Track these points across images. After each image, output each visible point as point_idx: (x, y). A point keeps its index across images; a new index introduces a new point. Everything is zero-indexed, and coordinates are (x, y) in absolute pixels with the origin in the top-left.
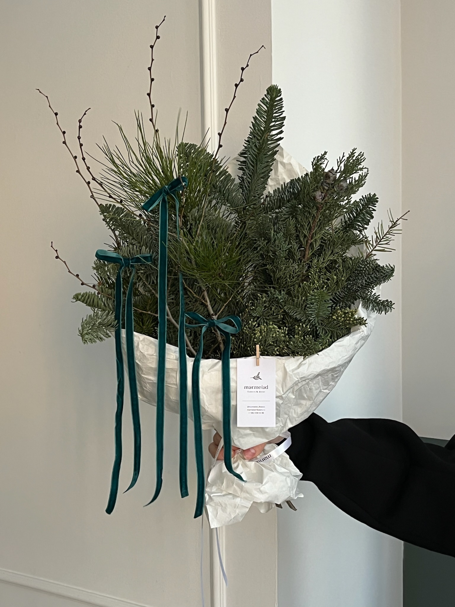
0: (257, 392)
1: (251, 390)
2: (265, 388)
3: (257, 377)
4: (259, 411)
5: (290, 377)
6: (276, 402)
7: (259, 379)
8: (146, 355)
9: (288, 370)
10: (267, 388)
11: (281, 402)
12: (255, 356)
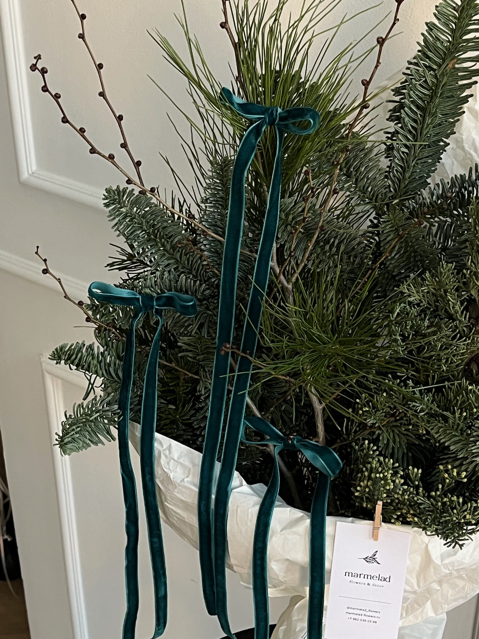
1: (358, 580)
2: (385, 580)
3: (372, 559)
10: (388, 580)
12: (372, 522)
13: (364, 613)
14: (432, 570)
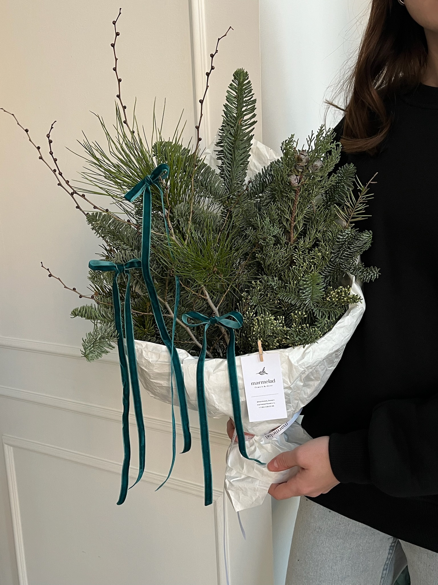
0: (265, 386)
3: (263, 372)
4: (269, 405)
5: (295, 368)
6: (285, 393)
7: (265, 374)
8: (151, 361)
9: (293, 362)
11: (289, 391)
13: (266, 402)
14: (294, 370)
